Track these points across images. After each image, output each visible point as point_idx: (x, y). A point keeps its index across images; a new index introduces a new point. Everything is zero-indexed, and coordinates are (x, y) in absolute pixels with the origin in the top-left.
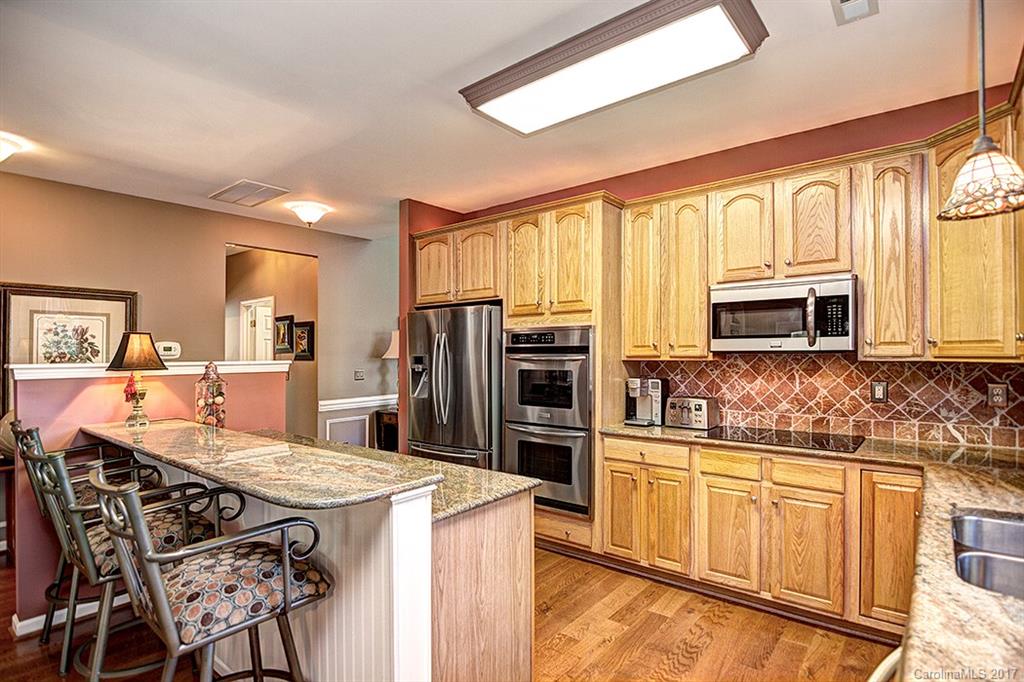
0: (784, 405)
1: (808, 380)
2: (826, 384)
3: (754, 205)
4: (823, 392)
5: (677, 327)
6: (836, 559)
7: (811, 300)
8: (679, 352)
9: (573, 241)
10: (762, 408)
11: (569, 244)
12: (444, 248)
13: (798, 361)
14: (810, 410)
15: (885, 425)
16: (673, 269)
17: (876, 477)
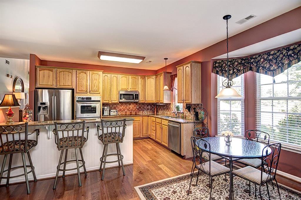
0: (126, 110)
1: (129, 106)
2: (132, 106)
3: (126, 78)
4: (131, 108)
5: (113, 98)
6: (139, 129)
7: (134, 94)
8: (113, 102)
9: (96, 79)
10: (123, 111)
11: (95, 79)
12: (51, 73)
13: (128, 103)
14: (130, 111)
15: (139, 112)
16: (112, 87)
17: (143, 118)
